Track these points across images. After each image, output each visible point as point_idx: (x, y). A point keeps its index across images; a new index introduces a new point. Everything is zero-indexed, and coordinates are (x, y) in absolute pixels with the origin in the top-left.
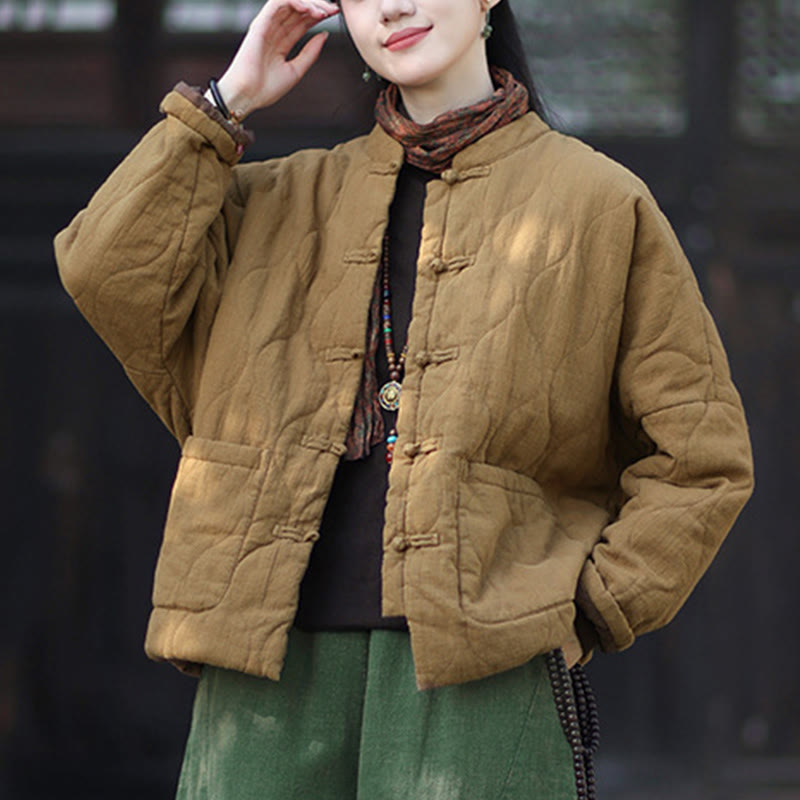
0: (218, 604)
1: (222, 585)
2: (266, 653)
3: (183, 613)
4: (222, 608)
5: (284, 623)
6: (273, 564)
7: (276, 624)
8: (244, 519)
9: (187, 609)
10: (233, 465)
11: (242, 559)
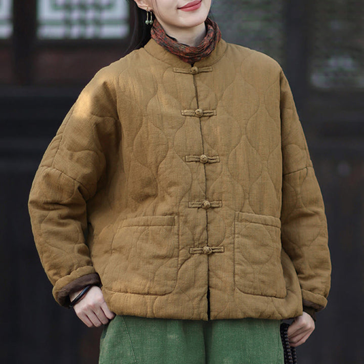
0: (173, 291)
3: (155, 297)
4: (176, 293)
5: (205, 294)
6: (195, 267)
7: (202, 295)
8: (176, 250)
9: (156, 295)
10: (163, 226)
11: (180, 268)
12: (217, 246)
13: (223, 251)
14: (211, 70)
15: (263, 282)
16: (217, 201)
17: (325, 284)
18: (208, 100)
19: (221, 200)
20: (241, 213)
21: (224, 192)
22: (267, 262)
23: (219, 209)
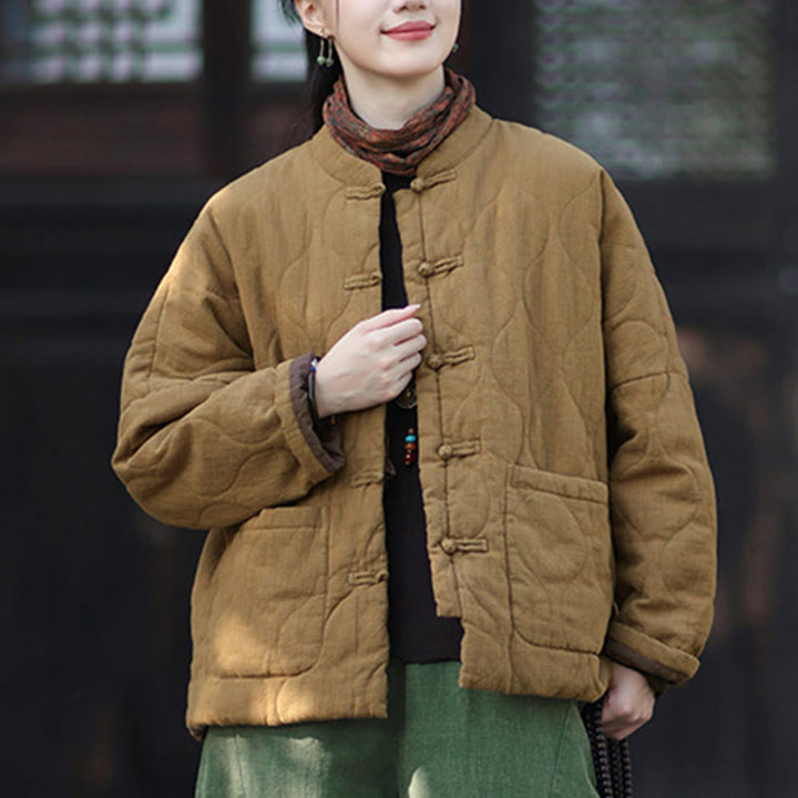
0: (314, 664)
1: (314, 645)
2: (369, 697)
3: (280, 679)
4: (320, 667)
6: (357, 614)
7: (373, 667)
8: (321, 578)
9: (283, 675)
10: (298, 527)
11: (328, 618)
12: (472, 537)
13: (484, 548)
14: (453, 176)
15: (569, 620)
16: (470, 440)
17: (697, 627)
18: (444, 238)
19: (479, 439)
20: (517, 467)
21: (485, 420)
22: (574, 577)
23: (474, 458)
